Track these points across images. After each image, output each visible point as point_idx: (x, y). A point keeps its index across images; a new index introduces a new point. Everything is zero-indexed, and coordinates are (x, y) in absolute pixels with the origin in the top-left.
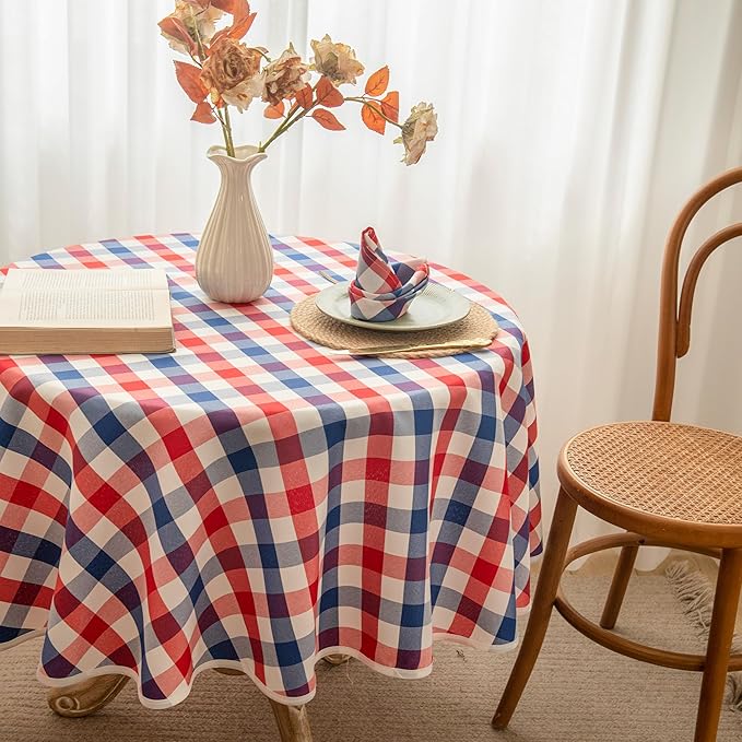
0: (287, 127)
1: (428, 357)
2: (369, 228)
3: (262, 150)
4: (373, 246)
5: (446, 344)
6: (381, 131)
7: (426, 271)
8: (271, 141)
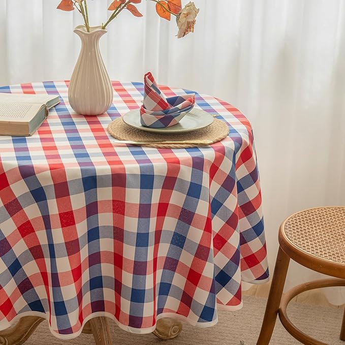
0: (116, 15)
1: (170, 148)
2: (149, 73)
3: (104, 28)
4: (150, 83)
5: (184, 142)
6: (168, 18)
7: (192, 101)
8: (108, 22)
